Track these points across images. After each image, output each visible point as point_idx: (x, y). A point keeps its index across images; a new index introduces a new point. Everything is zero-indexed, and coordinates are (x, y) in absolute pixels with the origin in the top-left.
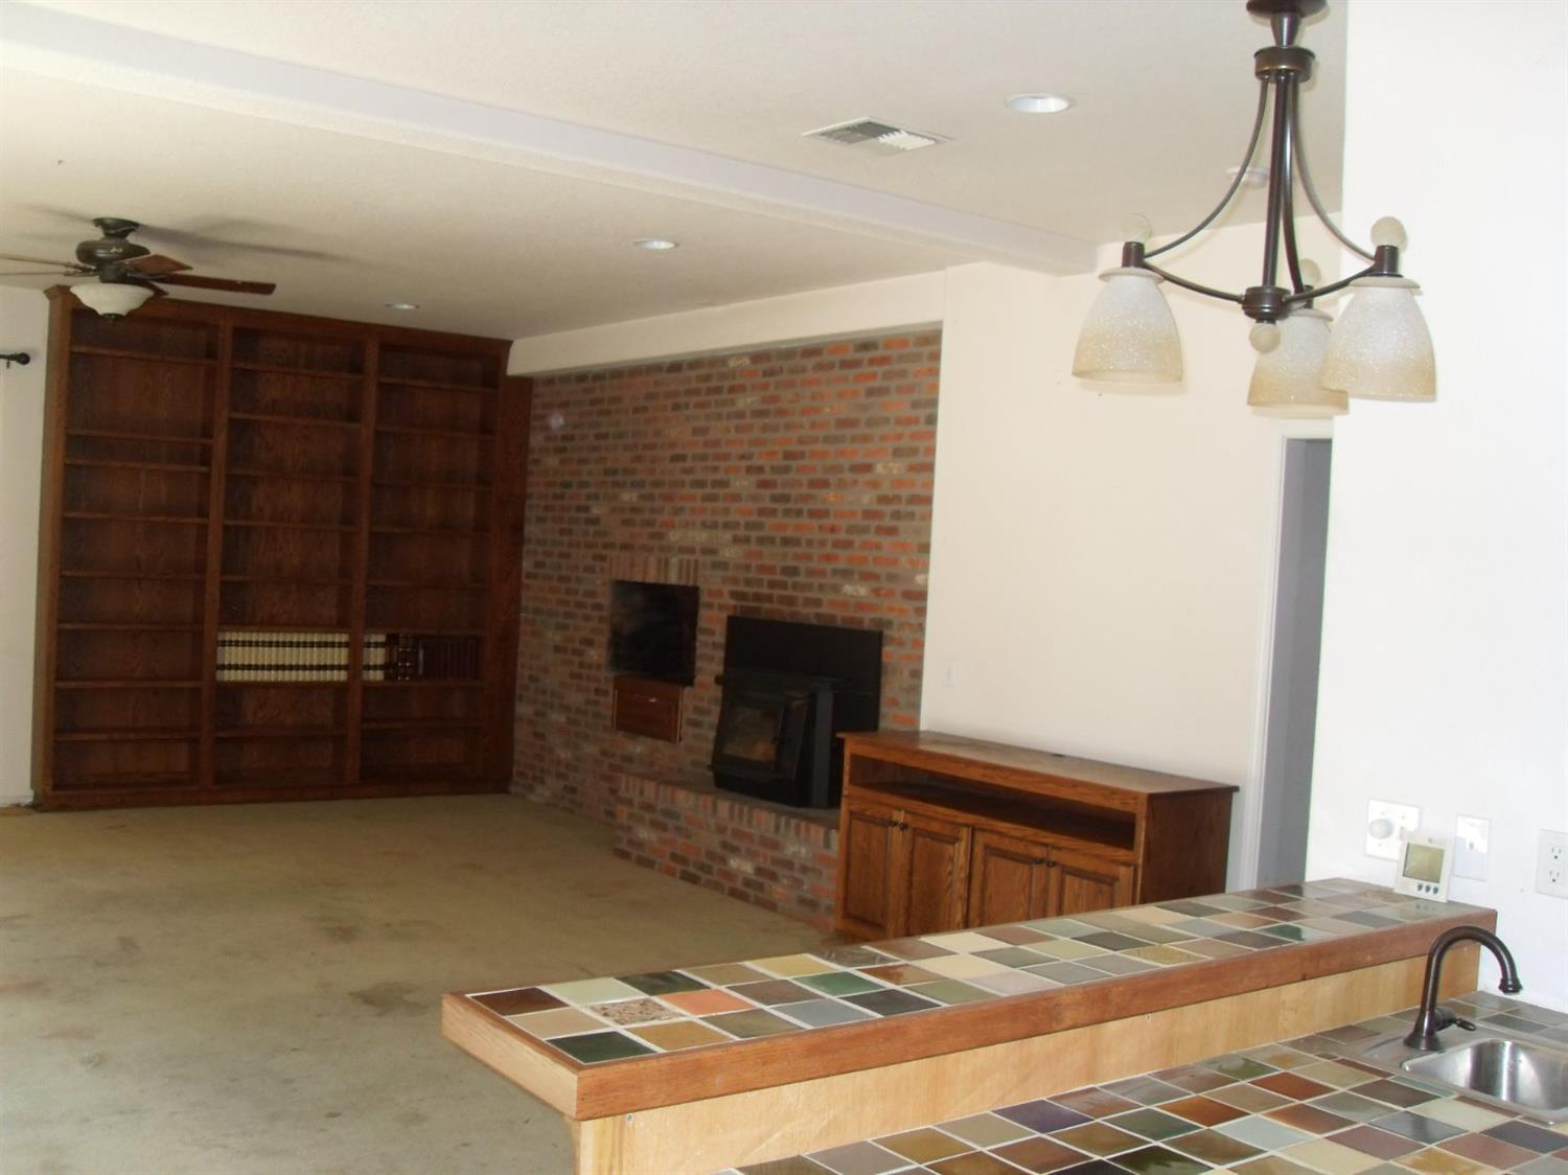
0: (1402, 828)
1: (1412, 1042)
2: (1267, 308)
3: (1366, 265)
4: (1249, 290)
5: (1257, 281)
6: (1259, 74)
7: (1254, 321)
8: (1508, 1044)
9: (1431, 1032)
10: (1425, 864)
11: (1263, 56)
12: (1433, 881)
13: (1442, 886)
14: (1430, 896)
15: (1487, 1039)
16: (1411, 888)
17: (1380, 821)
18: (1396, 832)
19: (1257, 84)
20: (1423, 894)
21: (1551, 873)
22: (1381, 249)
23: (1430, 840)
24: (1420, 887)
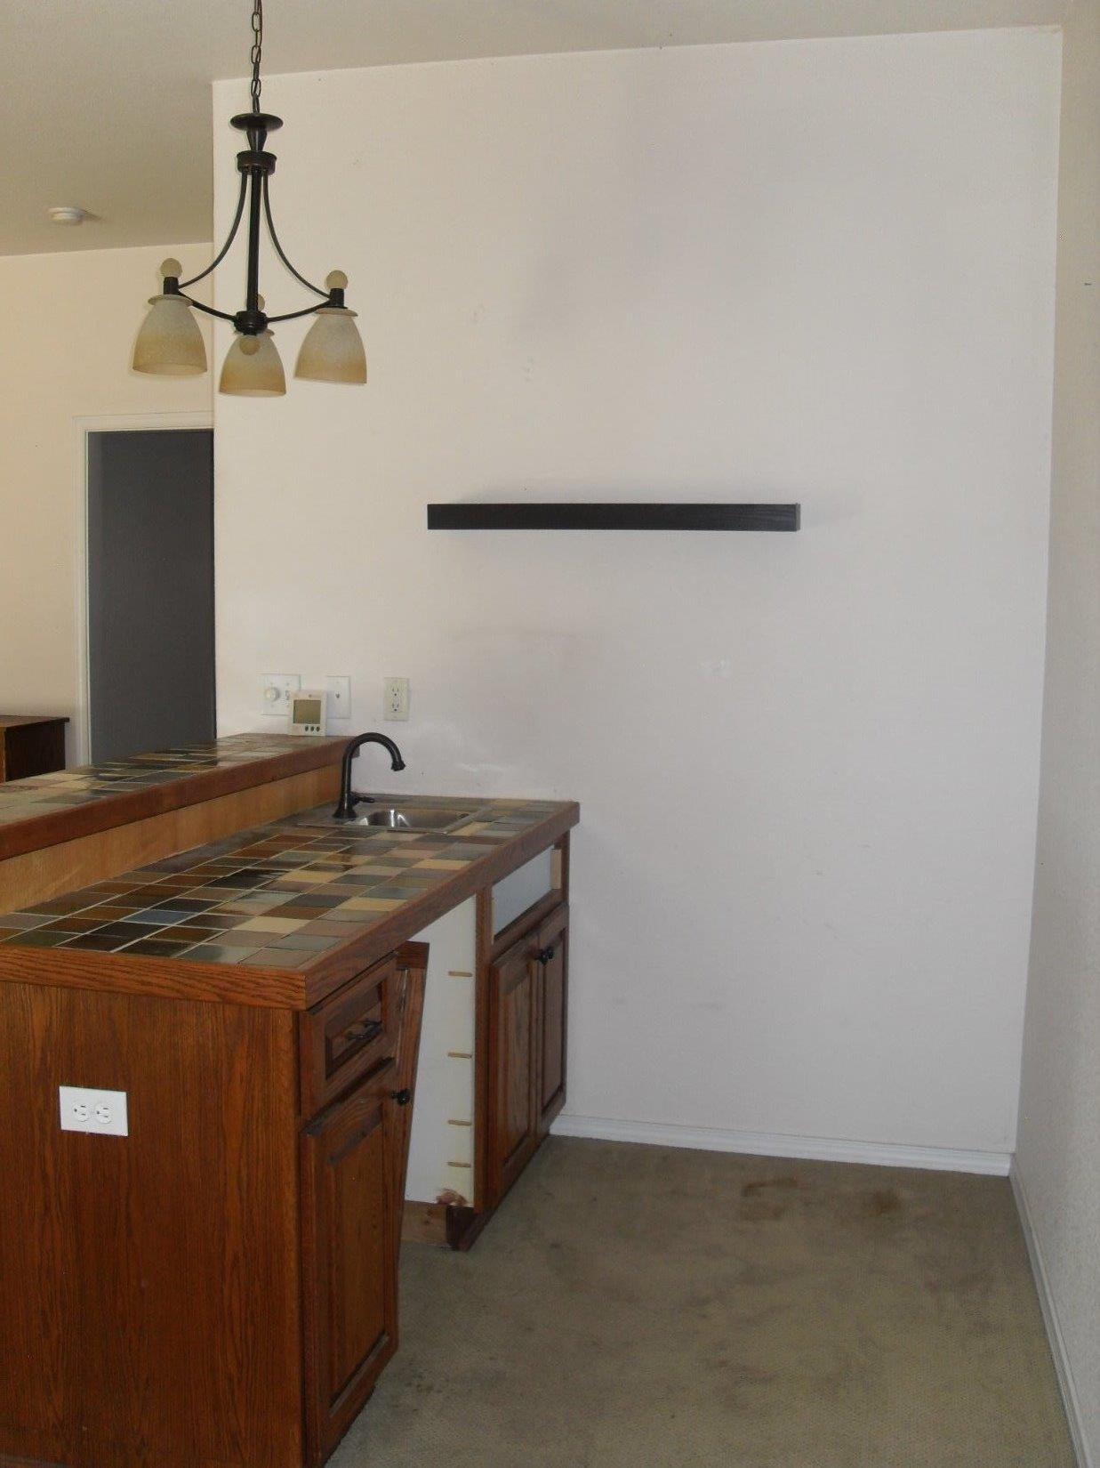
0: (287, 692)
1: (338, 815)
2: (251, 325)
3: (323, 300)
4: (238, 313)
5: (243, 308)
6: (241, 168)
7: (242, 334)
8: (392, 812)
9: (350, 807)
10: (307, 711)
11: (241, 156)
12: (313, 722)
13: (322, 725)
14: (315, 733)
15: (379, 810)
16: (301, 729)
17: (272, 688)
18: (283, 696)
19: (239, 176)
20: (309, 733)
21: (393, 705)
22: (334, 291)
23: (310, 696)
24: (307, 729)
